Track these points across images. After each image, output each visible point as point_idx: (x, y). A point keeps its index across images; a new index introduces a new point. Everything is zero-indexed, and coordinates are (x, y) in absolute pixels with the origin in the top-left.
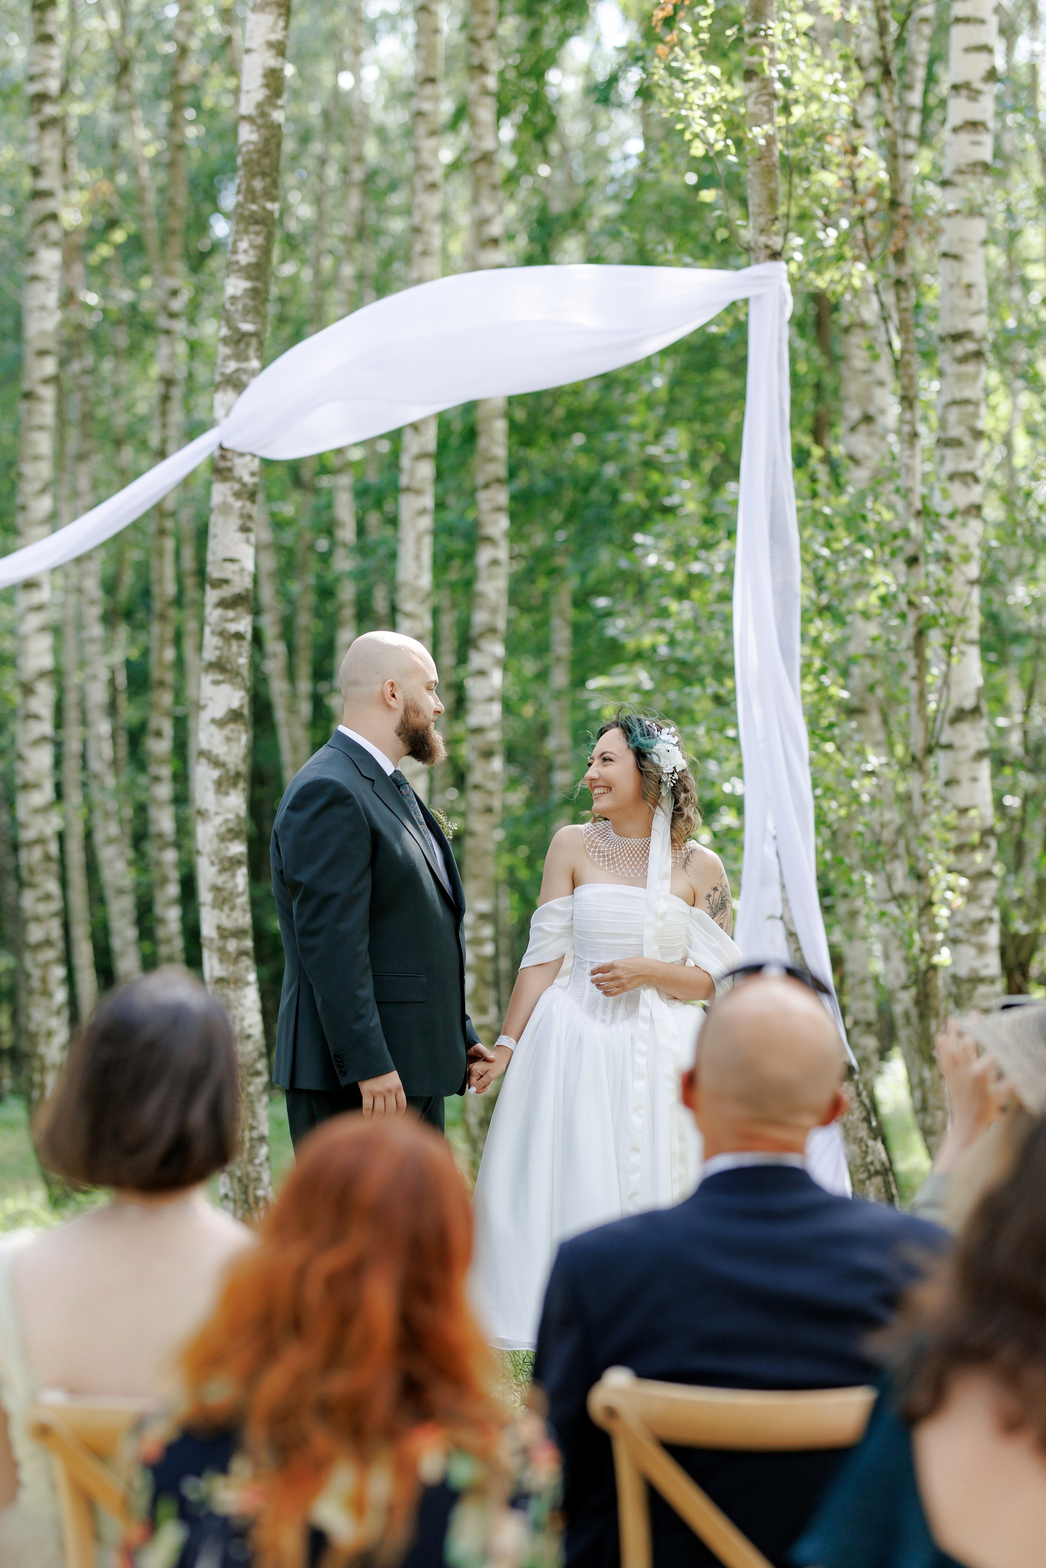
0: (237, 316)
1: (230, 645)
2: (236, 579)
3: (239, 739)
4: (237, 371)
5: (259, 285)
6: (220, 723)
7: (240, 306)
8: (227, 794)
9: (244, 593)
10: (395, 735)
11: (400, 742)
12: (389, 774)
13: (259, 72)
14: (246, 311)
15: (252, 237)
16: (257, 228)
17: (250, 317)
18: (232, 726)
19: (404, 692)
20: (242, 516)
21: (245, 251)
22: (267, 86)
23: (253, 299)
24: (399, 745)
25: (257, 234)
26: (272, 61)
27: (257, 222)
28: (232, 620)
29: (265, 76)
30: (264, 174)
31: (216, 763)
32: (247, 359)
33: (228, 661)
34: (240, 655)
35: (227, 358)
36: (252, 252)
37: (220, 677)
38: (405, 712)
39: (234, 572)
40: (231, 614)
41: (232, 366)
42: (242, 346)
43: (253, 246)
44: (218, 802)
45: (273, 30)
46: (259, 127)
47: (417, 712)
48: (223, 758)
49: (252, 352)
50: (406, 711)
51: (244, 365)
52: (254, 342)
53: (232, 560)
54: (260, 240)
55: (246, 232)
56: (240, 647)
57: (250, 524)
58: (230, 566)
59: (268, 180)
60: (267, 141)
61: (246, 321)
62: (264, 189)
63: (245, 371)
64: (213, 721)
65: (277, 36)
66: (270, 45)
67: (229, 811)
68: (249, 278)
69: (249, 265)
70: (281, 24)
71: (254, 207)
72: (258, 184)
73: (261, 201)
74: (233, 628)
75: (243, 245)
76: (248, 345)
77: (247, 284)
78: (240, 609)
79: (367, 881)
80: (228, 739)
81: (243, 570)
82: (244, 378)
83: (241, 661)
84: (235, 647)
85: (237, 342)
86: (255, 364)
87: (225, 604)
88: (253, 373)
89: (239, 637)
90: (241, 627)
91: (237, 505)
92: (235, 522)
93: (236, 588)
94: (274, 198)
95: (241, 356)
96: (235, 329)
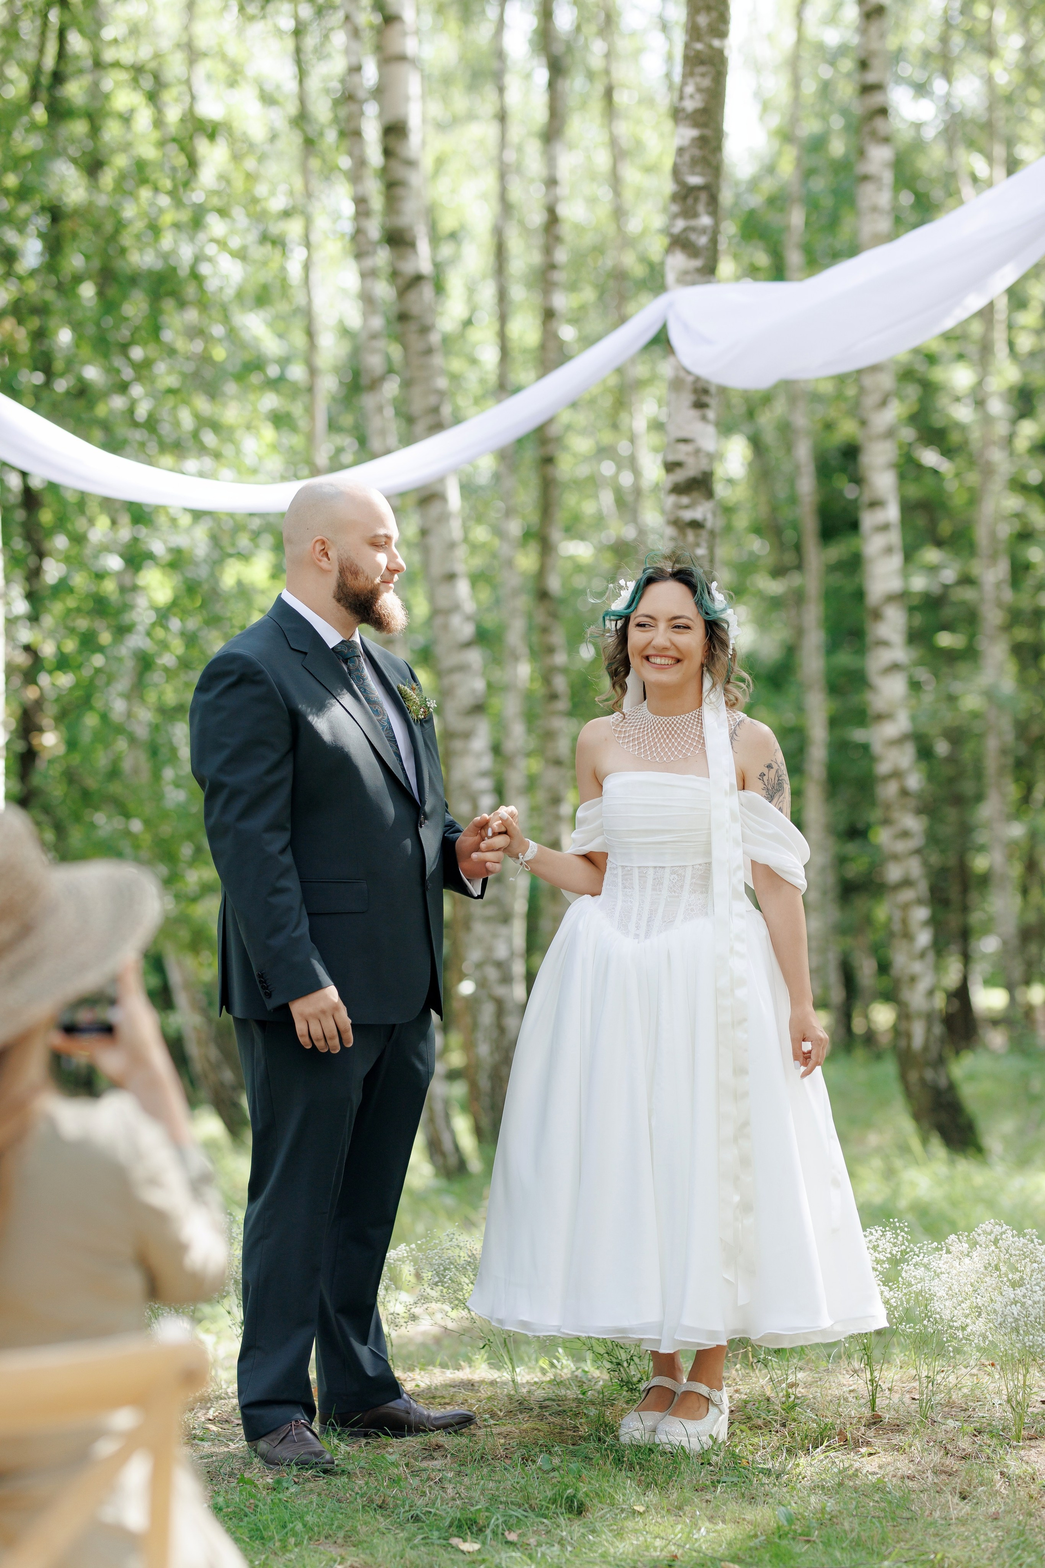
0: (684, 169)
2: (690, 461)
4: (686, 230)
5: (708, 132)
7: (687, 158)
9: (700, 476)
10: (334, 603)
11: (343, 609)
12: (331, 647)
14: (694, 162)
15: (698, 79)
16: (700, 69)
17: (698, 169)
19: (338, 550)
20: (696, 391)
21: (692, 96)
23: (701, 148)
24: (343, 613)
25: (703, 75)
27: (702, 63)
28: (687, 507)
30: (709, 9)
32: (695, 215)
34: (698, 545)
35: (677, 216)
36: (698, 97)
38: (340, 573)
39: (688, 454)
40: (685, 500)
41: (681, 224)
42: (690, 201)
43: (699, 90)
47: (356, 573)
49: (701, 208)
50: (342, 572)
51: (693, 223)
52: (703, 197)
53: (685, 441)
54: (706, 82)
55: (692, 75)
56: (697, 536)
57: (706, 399)
58: (683, 448)
59: (714, 14)
61: (693, 173)
62: (710, 25)
63: (693, 229)
68: (696, 125)
69: (696, 111)
71: (699, 46)
72: (703, 20)
73: (707, 39)
74: (688, 515)
75: (690, 89)
76: (696, 200)
77: (692, 133)
78: (695, 494)
79: (287, 771)
81: (698, 451)
82: (693, 237)
83: (701, 551)
84: (691, 536)
85: (684, 198)
86: (705, 220)
87: (678, 489)
88: (703, 231)
89: (696, 525)
90: (697, 513)
91: (690, 379)
92: (687, 398)
93: (690, 471)
94: (723, 34)
95: (689, 214)
96: (683, 184)
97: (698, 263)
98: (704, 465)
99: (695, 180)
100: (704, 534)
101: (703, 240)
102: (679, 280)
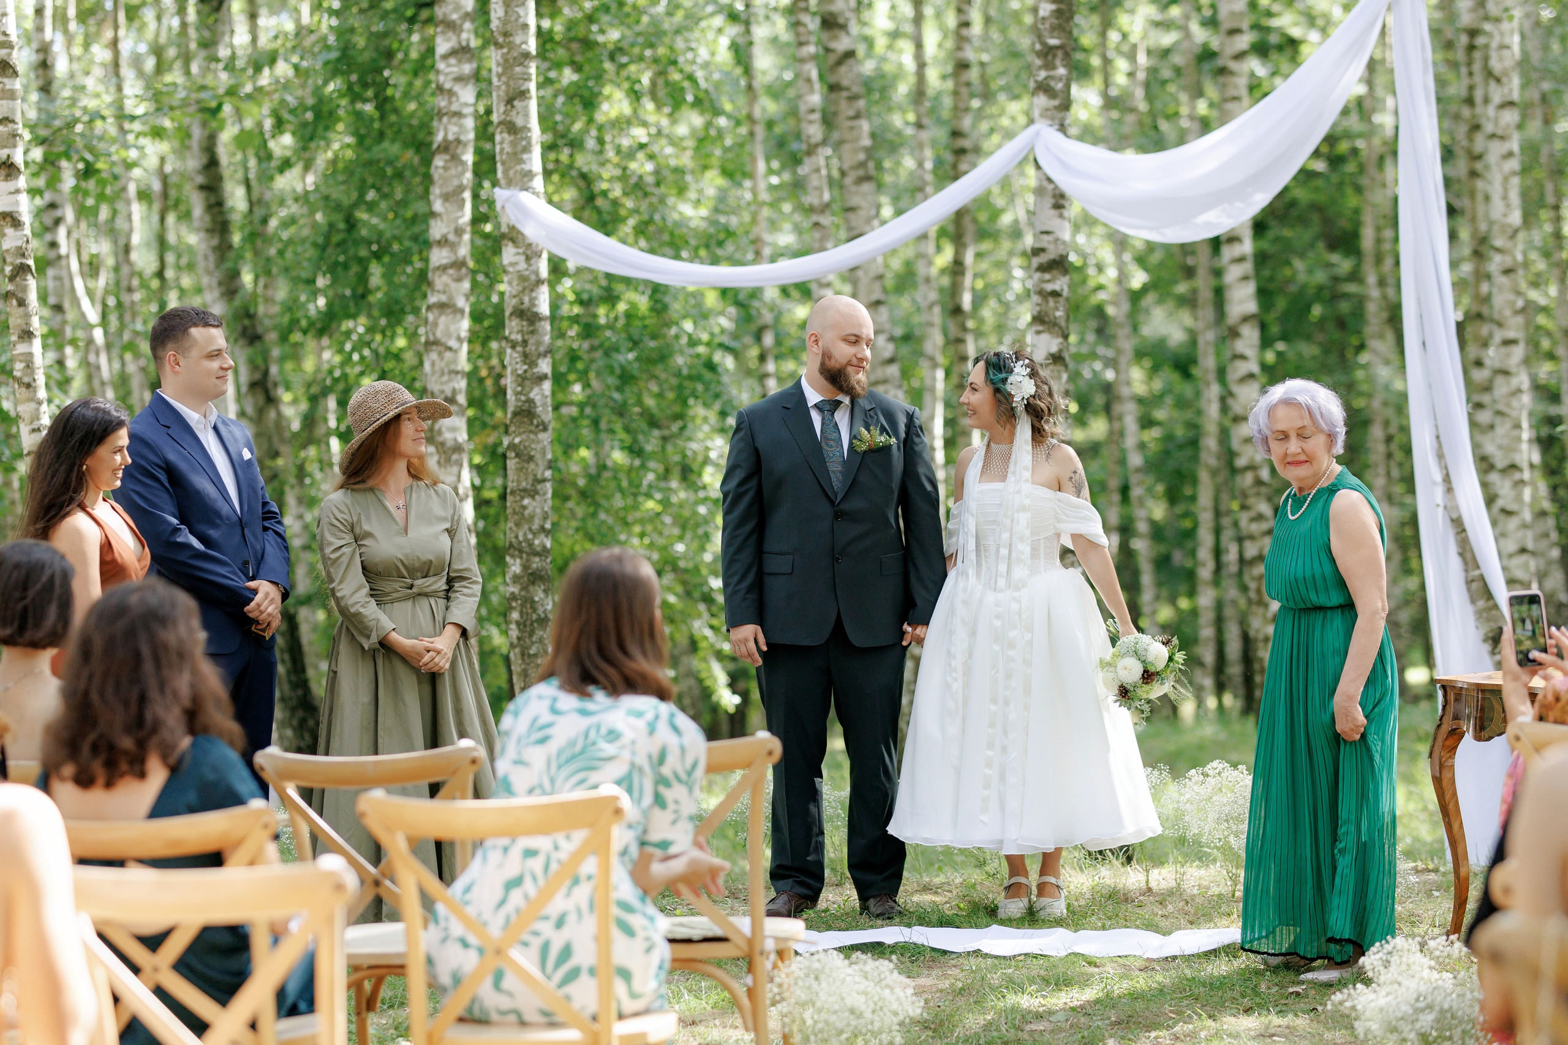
0: (1046, 34)
1: (1047, 302)
2: (1051, 247)
4: (1046, 78)
5: (1063, 6)
7: (1047, 25)
9: (1058, 258)
10: (818, 374)
11: (823, 379)
12: (810, 404)
14: (1053, 29)
17: (1056, 34)
19: (823, 342)
20: (1054, 196)
23: (1058, 18)
24: (824, 382)
28: (1048, 281)
32: (1054, 68)
33: (1046, 314)
34: (1057, 309)
35: (1040, 68)
37: (1040, 328)
39: (1049, 242)
40: (1047, 276)
41: (1043, 74)
42: (1050, 57)
47: (830, 358)
49: (1058, 62)
50: (823, 356)
51: (1052, 73)
52: (1060, 54)
53: (1047, 233)
57: (1062, 202)
58: (1045, 237)
61: (1052, 37)
63: (1052, 78)
68: (1054, 2)
74: (1049, 287)
76: (1054, 56)
77: (1053, 7)
78: (1054, 272)
81: (1057, 240)
82: (1052, 83)
83: (1058, 314)
84: (1051, 302)
85: (1046, 55)
86: (1061, 71)
87: (1042, 268)
88: (1060, 79)
89: (1055, 294)
90: (1056, 286)
91: (1051, 187)
92: (1049, 201)
93: (1051, 255)
95: (1049, 66)
96: (1044, 44)
97: (1056, 102)
98: (1061, 250)
99: (1053, 42)
100: (1061, 300)
101: (1059, 86)
102: (1042, 116)
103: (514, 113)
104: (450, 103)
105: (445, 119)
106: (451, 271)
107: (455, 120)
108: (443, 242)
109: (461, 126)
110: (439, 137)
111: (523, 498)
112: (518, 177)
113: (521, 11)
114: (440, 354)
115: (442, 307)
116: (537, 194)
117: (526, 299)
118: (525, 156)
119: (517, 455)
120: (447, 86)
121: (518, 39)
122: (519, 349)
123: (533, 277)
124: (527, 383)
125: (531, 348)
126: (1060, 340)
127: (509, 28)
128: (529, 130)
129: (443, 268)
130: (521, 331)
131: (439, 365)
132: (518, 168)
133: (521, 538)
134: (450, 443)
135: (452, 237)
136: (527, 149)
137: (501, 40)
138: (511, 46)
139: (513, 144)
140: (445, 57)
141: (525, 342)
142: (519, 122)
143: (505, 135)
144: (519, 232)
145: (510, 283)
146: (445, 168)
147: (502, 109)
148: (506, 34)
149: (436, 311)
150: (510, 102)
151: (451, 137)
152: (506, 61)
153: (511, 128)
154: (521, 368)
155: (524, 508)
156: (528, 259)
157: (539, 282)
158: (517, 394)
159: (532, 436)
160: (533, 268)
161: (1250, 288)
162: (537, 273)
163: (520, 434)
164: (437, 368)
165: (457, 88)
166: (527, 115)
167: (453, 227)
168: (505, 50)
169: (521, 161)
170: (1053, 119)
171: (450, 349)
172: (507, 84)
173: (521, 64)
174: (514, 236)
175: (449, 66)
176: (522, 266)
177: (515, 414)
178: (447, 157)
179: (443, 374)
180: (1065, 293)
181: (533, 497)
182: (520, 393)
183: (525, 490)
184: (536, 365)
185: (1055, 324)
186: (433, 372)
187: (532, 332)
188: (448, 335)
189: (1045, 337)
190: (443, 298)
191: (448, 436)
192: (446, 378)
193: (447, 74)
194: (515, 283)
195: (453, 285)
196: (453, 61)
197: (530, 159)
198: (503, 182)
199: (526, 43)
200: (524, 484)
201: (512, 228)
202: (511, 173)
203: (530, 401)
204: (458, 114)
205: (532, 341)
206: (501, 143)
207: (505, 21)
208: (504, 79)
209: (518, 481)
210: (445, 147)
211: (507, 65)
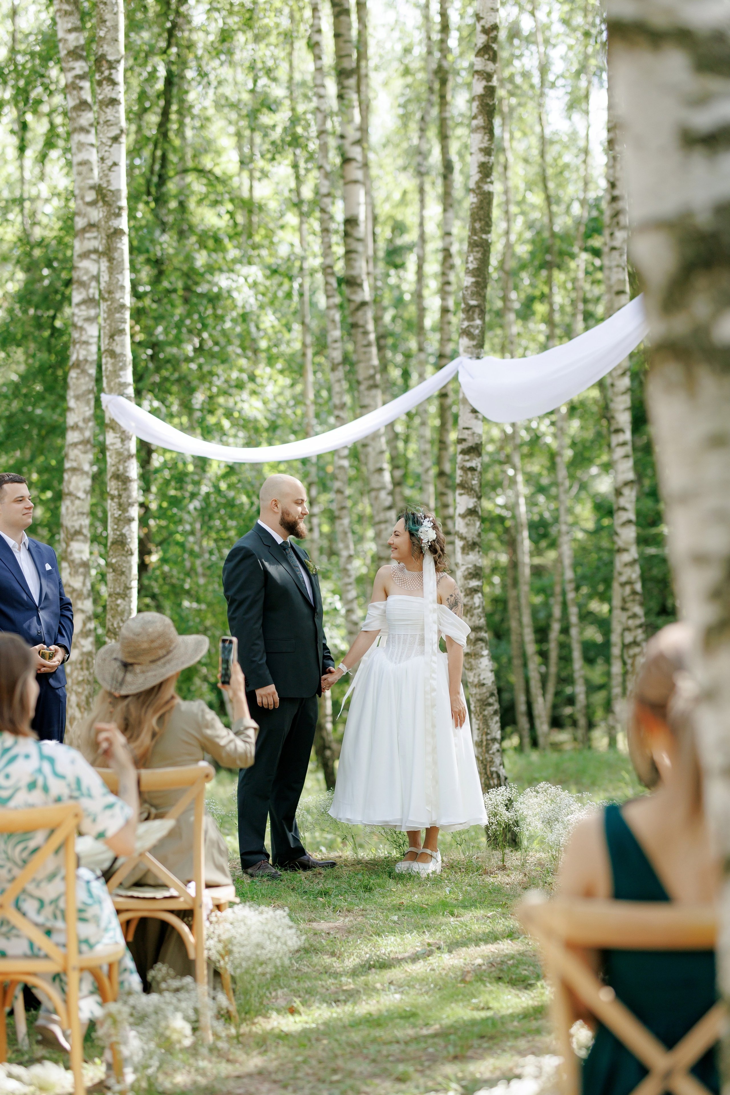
0: (468, 297)
2: (470, 438)
3: (475, 525)
4: (468, 327)
5: (480, 279)
6: (463, 516)
7: (469, 292)
8: (468, 554)
9: (475, 445)
10: (279, 526)
11: (284, 528)
12: (279, 544)
13: (476, 165)
14: (473, 294)
15: (475, 254)
16: (477, 249)
17: (475, 297)
18: (469, 517)
19: (282, 504)
21: (472, 262)
22: (480, 172)
23: (477, 287)
25: (477, 252)
26: (483, 159)
27: (477, 246)
28: (468, 461)
29: (479, 167)
30: (480, 220)
31: (462, 538)
32: (473, 320)
33: (466, 482)
34: (474, 479)
35: (465, 320)
36: (475, 262)
37: (462, 492)
39: (469, 435)
40: (467, 457)
41: (466, 324)
42: (471, 313)
43: (475, 259)
44: (463, 559)
45: (482, 142)
46: (477, 195)
47: (288, 514)
48: (464, 535)
49: (476, 316)
50: (283, 513)
51: (472, 323)
52: (477, 310)
53: (467, 429)
54: (479, 255)
55: (472, 251)
56: (473, 475)
58: (466, 431)
59: (483, 222)
60: (481, 202)
61: (473, 299)
62: (482, 228)
63: (472, 326)
64: (460, 515)
65: (485, 145)
66: (481, 150)
67: (469, 563)
68: (474, 276)
69: (474, 269)
70: (487, 138)
71: (476, 238)
72: (477, 225)
73: (480, 234)
74: (468, 465)
75: (471, 259)
76: (474, 312)
77: (473, 280)
78: (473, 454)
80: (467, 525)
81: (474, 433)
82: (472, 330)
83: (474, 482)
84: (470, 475)
85: (468, 311)
86: (478, 322)
87: (464, 452)
88: (477, 327)
89: (472, 469)
90: (473, 464)
92: (469, 408)
93: (470, 443)
94: (488, 232)
95: (470, 319)
96: (467, 304)
97: (474, 343)
98: (477, 440)
99: (473, 303)
100: (476, 473)
101: (477, 332)
102: (465, 351)
103: (114, 344)
104: (81, 335)
105: (78, 346)
106: (80, 447)
107: (84, 346)
108: (75, 427)
109: (88, 351)
110: (74, 358)
111: (117, 599)
112: (117, 386)
113: (120, 277)
114: (72, 502)
115: (74, 470)
116: (128, 398)
117: (121, 468)
118: (121, 373)
119: (114, 571)
120: (80, 324)
121: (117, 296)
122: (116, 500)
123: (126, 453)
124: (121, 523)
125: (124, 500)
126: (475, 500)
127: (112, 288)
128: (125, 355)
129: (75, 445)
130: (117, 489)
131: (72, 509)
132: (117, 380)
133: (115, 626)
134: (78, 561)
135: (81, 424)
136: (123, 368)
137: (106, 296)
138: (113, 300)
139: (114, 365)
140: (78, 305)
141: (120, 496)
142: (118, 350)
143: (109, 359)
144: (117, 423)
145: (111, 457)
146: (77, 378)
147: (107, 341)
148: (110, 292)
149: (70, 473)
150: (112, 337)
151: (81, 358)
152: (110, 310)
153: (112, 354)
154: (117, 513)
155: (118, 605)
156: (123, 441)
157: (130, 456)
158: (114, 530)
159: (124, 558)
160: (126, 447)
161: (629, 463)
162: (128, 450)
163: (116, 557)
164: (70, 511)
165: (86, 325)
166: (123, 346)
167: (81, 418)
168: (109, 303)
169: (119, 376)
170: (472, 353)
171: (79, 498)
172: (110, 325)
173: (119, 312)
174: (114, 426)
175: (80, 310)
176: (119, 445)
177: (113, 543)
178: (78, 371)
179: (73, 515)
180: (479, 469)
181: (124, 599)
182: (116, 530)
183: (118, 594)
184: (127, 511)
185: (472, 489)
186: (67, 514)
187: (125, 489)
188: (78, 489)
189: (465, 497)
190: (75, 464)
191: (76, 556)
192: (75, 517)
193: (79, 316)
194: (114, 456)
195: (82, 456)
196: (83, 307)
197: (125, 375)
198: (106, 390)
199: (123, 298)
200: (118, 590)
201: (112, 420)
202: (112, 384)
203: (123, 535)
204: (87, 343)
205: (124, 495)
206: (106, 364)
207: (109, 284)
208: (108, 322)
209: (114, 588)
210: (77, 365)
211: (110, 313)
